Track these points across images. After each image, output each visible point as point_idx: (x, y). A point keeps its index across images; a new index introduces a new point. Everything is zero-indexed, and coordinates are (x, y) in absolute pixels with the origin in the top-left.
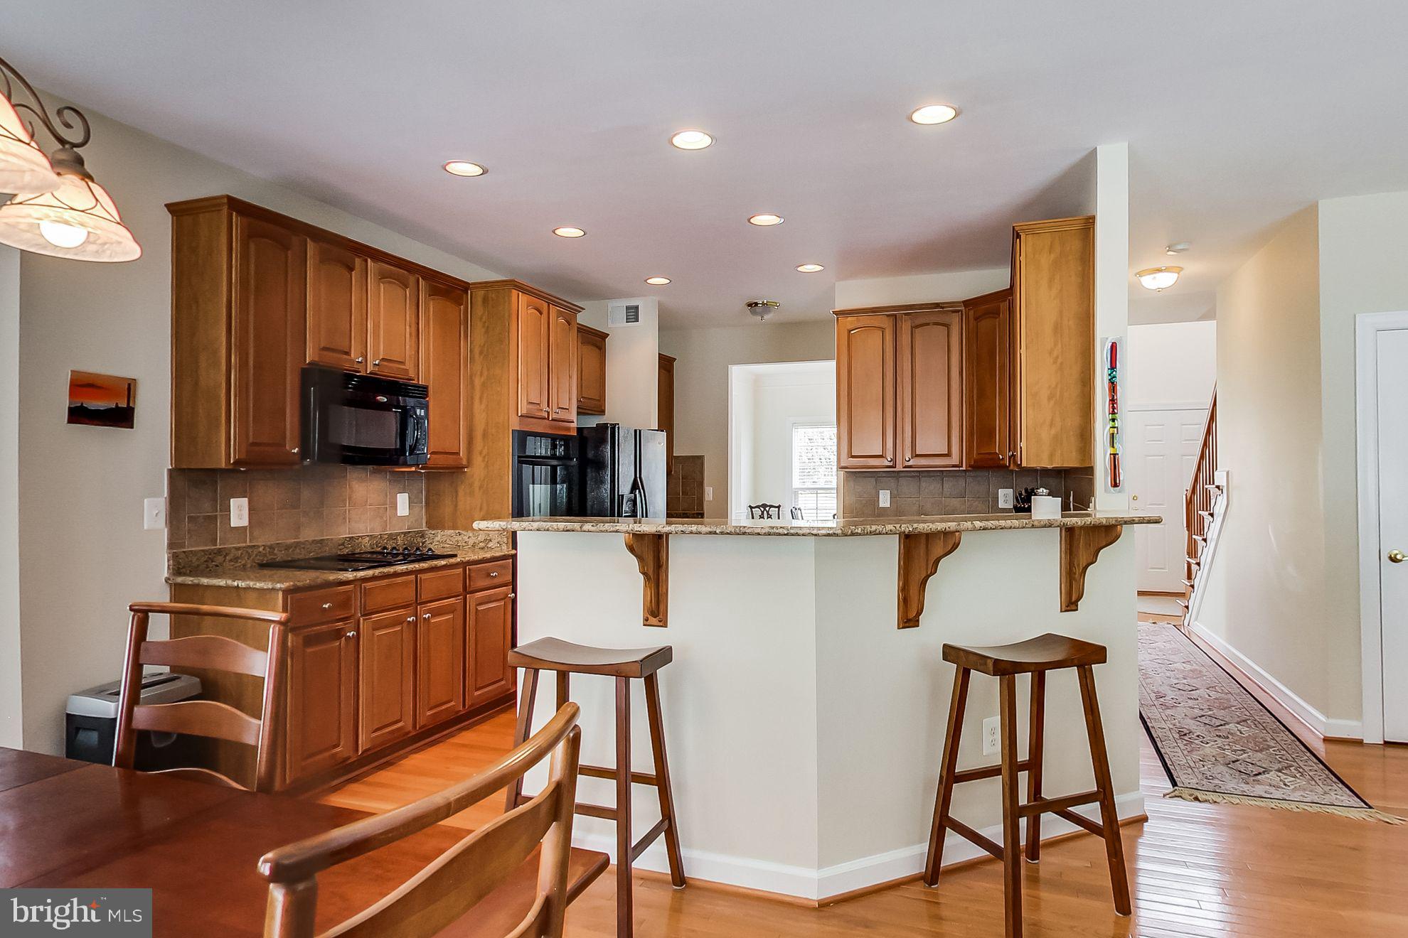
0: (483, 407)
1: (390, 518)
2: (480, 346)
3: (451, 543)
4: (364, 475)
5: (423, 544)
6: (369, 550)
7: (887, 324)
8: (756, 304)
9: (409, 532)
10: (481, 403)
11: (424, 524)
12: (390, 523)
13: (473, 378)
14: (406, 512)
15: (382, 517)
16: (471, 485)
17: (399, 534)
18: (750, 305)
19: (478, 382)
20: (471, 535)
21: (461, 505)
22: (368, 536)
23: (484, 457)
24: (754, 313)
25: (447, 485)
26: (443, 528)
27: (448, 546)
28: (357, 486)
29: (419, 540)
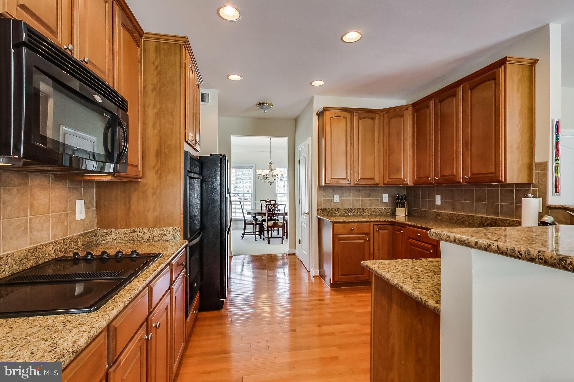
0: (156, 131)
1: (70, 223)
2: (152, 84)
3: (126, 239)
4: (46, 182)
5: (96, 241)
6: (54, 257)
7: (348, 116)
8: (263, 104)
9: (87, 233)
10: (154, 129)
11: (95, 225)
12: (70, 227)
13: (146, 109)
14: (83, 217)
15: (63, 223)
16: (144, 192)
17: (78, 237)
18: (259, 104)
19: (151, 112)
20: (146, 231)
21: (134, 208)
22: (51, 243)
23: (158, 170)
24: (262, 108)
25: (119, 192)
26: (116, 227)
27: (122, 241)
28: (39, 194)
29: (94, 239)
